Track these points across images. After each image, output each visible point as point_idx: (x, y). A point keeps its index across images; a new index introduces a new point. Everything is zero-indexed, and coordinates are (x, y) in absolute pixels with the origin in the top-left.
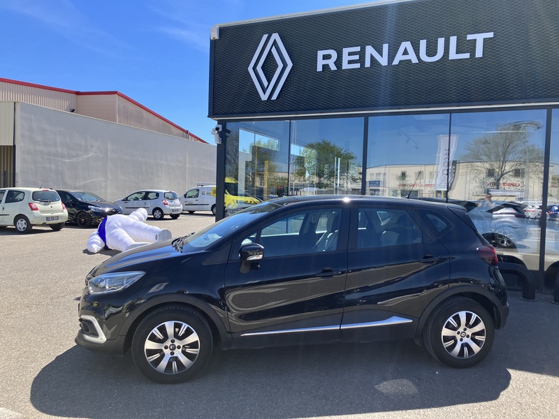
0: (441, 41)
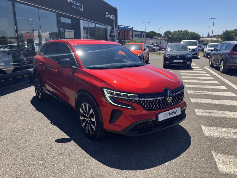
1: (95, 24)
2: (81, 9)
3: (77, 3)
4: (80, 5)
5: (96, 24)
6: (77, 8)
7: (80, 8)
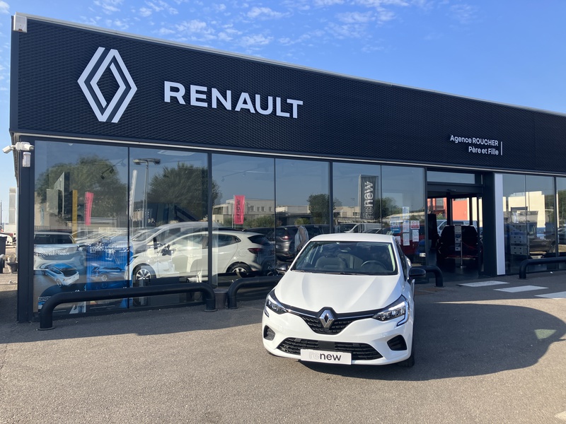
0: (270, 99)
1: (552, 178)
2: (497, 152)
3: (483, 142)
4: (495, 143)
5: (555, 177)
6: (484, 151)
7: (494, 150)
